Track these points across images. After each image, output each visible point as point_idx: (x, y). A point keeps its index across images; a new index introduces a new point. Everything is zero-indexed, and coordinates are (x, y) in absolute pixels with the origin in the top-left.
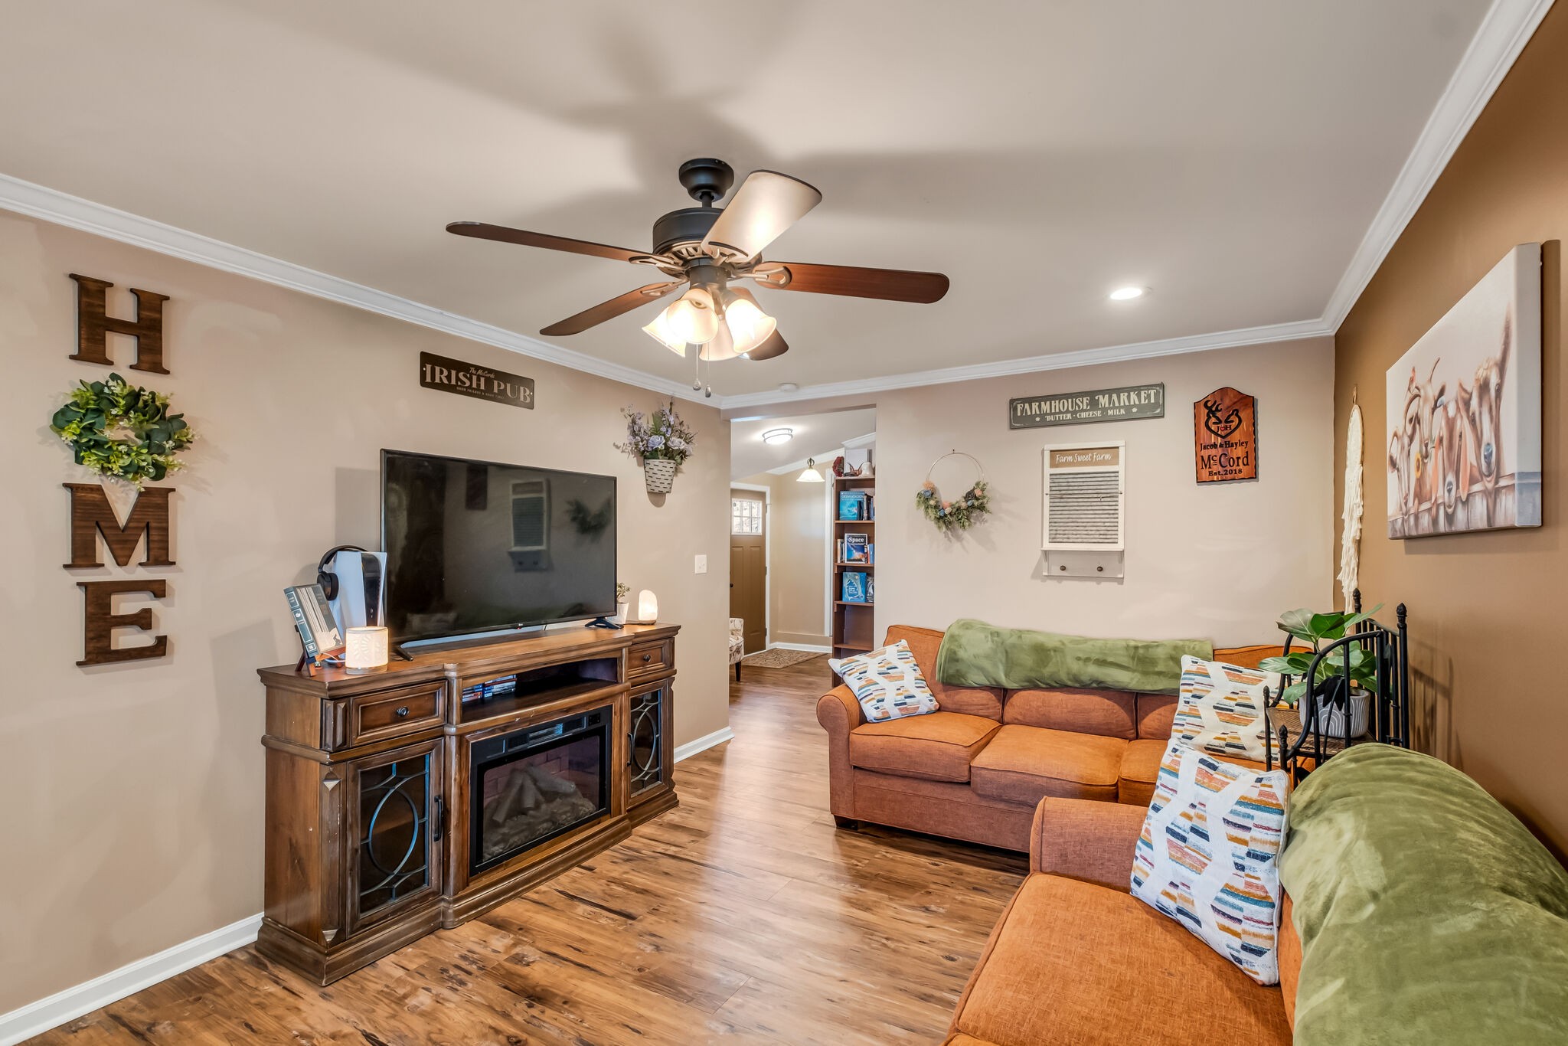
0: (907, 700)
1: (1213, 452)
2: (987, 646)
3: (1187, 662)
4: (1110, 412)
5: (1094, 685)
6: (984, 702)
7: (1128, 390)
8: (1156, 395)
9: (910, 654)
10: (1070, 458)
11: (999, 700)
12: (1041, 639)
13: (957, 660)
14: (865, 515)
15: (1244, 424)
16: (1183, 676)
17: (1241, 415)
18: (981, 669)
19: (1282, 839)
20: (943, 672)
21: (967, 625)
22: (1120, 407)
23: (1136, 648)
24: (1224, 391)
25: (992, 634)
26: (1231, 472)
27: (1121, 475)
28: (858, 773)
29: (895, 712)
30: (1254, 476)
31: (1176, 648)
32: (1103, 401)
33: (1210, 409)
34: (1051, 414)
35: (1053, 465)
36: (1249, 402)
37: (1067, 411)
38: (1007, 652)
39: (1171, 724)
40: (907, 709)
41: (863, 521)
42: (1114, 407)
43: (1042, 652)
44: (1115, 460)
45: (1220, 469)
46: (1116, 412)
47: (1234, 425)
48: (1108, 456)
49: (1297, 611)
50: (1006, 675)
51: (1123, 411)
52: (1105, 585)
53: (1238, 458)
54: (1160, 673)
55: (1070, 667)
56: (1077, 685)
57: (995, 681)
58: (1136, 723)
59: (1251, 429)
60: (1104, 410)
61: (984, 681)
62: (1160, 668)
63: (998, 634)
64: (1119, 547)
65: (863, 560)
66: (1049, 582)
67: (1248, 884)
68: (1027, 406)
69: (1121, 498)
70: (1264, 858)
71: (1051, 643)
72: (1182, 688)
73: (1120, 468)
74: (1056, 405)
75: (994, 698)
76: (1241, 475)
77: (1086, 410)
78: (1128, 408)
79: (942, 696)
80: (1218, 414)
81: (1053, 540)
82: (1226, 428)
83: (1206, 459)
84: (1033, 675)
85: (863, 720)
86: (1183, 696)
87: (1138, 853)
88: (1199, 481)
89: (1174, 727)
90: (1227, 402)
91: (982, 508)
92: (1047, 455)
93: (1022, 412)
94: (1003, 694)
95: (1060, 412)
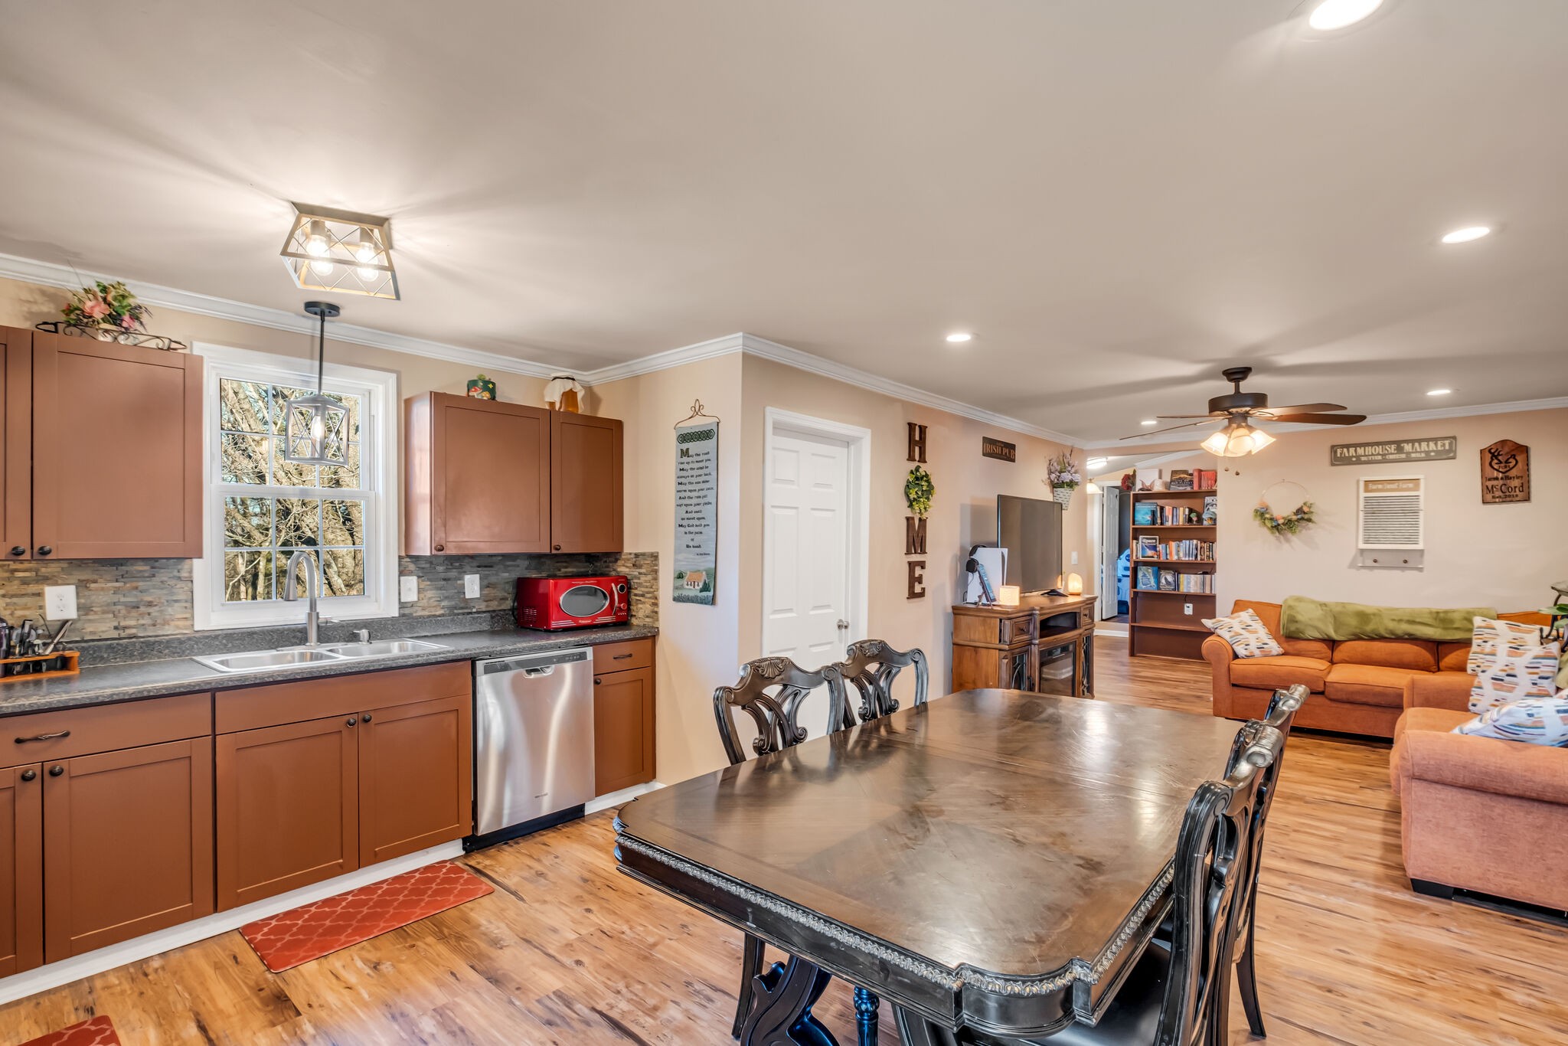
0: (1264, 646)
1: (1495, 483)
2: (1319, 613)
3: (1478, 621)
4: (1413, 455)
5: (1406, 637)
6: (1318, 649)
7: (1428, 440)
8: (1450, 444)
9: (1257, 618)
10: (1380, 486)
11: (1329, 648)
12: (1360, 608)
13: (1297, 622)
14: (1159, 521)
15: (1520, 464)
16: (1475, 630)
17: (1517, 458)
18: (1316, 628)
19: (1556, 670)
20: (1287, 629)
21: (1299, 599)
22: (1421, 452)
23: (1438, 613)
24: (1504, 442)
25: (1321, 605)
26: (1510, 496)
27: (1422, 499)
28: (1235, 689)
29: (1257, 652)
30: (1527, 499)
31: (1468, 613)
32: (1408, 447)
33: (1493, 454)
34: (1365, 456)
35: (1367, 490)
36: (1525, 450)
37: (1378, 454)
38: (1335, 617)
39: (1467, 659)
40: (1264, 651)
41: (1157, 526)
42: (1417, 452)
43: (1363, 616)
44: (1417, 488)
45: (1501, 494)
46: (1418, 455)
47: (1511, 465)
48: (1411, 485)
49: (1563, 582)
50: (1335, 631)
51: (1423, 455)
52: (1408, 573)
53: (1515, 487)
54: (1457, 629)
55: (1388, 625)
56: (1393, 637)
57: (1327, 635)
58: (1438, 662)
59: (1526, 468)
60: (1408, 453)
61: (1318, 635)
62: (1456, 625)
63: (1325, 605)
64: (1420, 547)
65: (1156, 556)
66: (1363, 571)
67: (1540, 690)
68: (1345, 450)
69: (1421, 514)
70: (1547, 678)
71: (1369, 611)
72: (1474, 637)
73: (1421, 493)
74: (1369, 450)
75: (1325, 646)
76: (1518, 499)
77: (1393, 454)
78: (1427, 453)
79: (1285, 645)
80: (1500, 458)
81: (1366, 542)
82: (1506, 467)
83: (1490, 488)
84: (1358, 631)
85: (1236, 656)
86: (1475, 642)
87: (1472, 693)
88: (1484, 502)
89: (1469, 661)
90: (1506, 449)
91: (1309, 520)
92: (1362, 485)
93: (1341, 454)
94: (1332, 644)
95: (1373, 455)
